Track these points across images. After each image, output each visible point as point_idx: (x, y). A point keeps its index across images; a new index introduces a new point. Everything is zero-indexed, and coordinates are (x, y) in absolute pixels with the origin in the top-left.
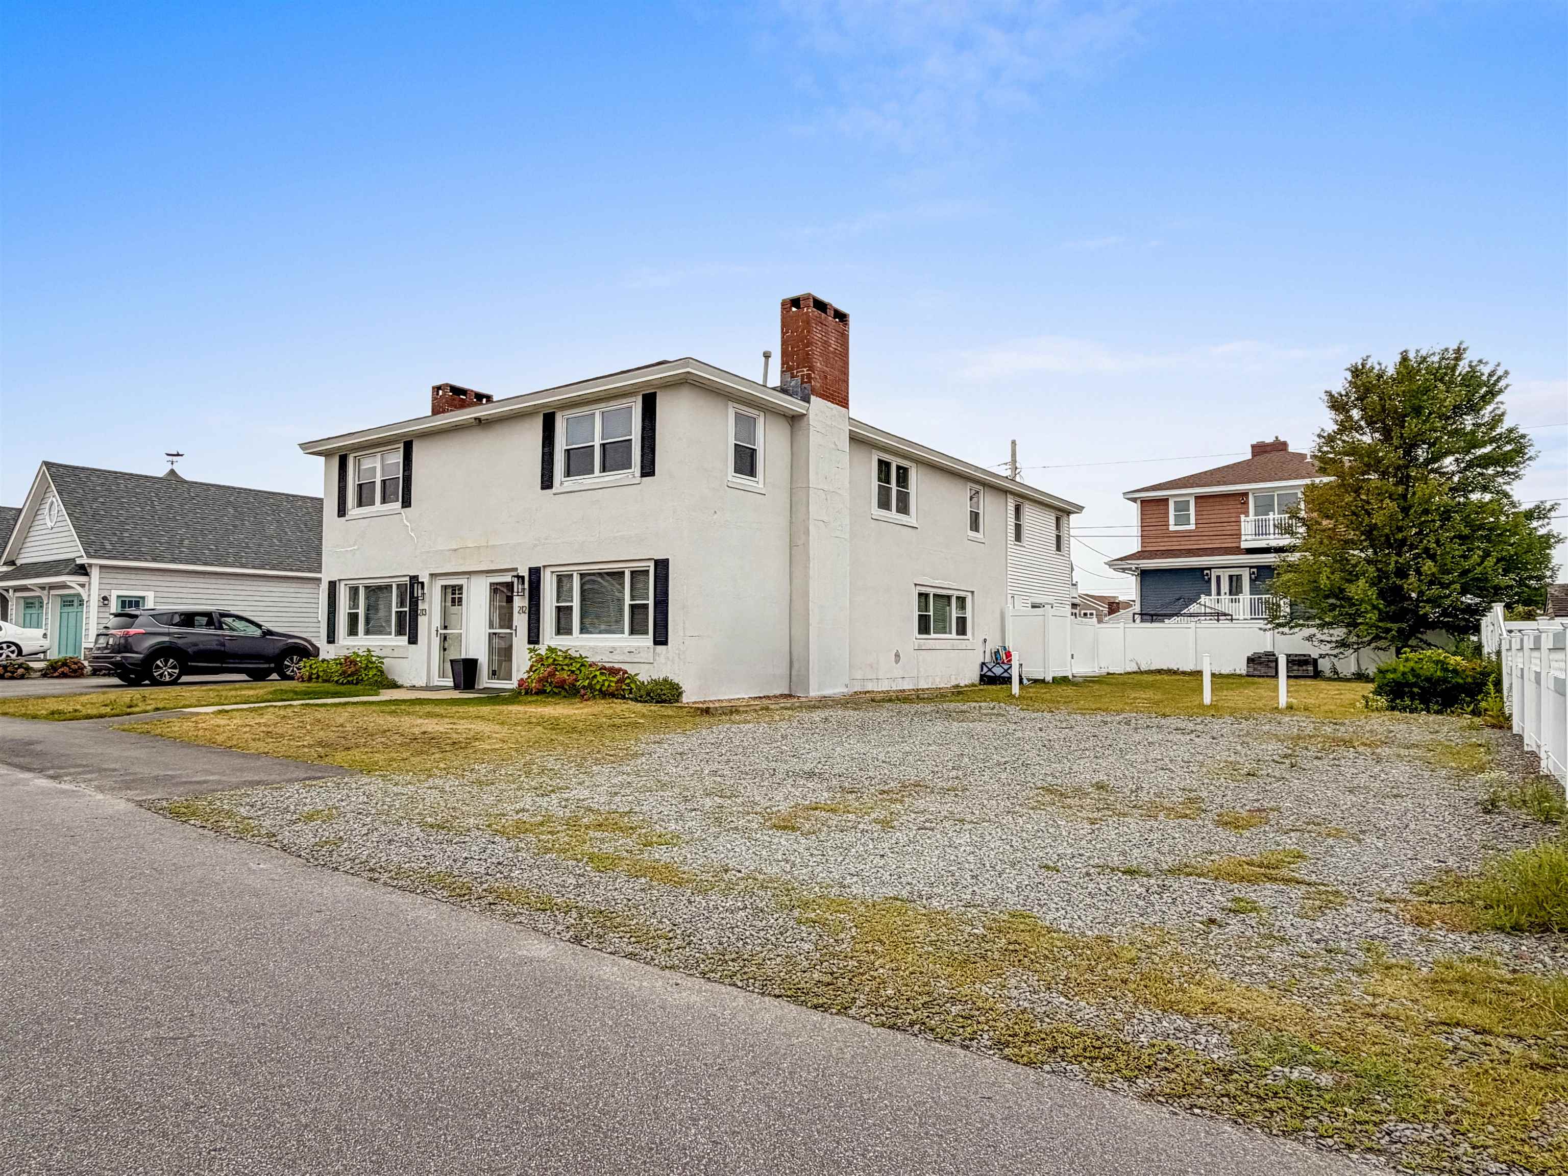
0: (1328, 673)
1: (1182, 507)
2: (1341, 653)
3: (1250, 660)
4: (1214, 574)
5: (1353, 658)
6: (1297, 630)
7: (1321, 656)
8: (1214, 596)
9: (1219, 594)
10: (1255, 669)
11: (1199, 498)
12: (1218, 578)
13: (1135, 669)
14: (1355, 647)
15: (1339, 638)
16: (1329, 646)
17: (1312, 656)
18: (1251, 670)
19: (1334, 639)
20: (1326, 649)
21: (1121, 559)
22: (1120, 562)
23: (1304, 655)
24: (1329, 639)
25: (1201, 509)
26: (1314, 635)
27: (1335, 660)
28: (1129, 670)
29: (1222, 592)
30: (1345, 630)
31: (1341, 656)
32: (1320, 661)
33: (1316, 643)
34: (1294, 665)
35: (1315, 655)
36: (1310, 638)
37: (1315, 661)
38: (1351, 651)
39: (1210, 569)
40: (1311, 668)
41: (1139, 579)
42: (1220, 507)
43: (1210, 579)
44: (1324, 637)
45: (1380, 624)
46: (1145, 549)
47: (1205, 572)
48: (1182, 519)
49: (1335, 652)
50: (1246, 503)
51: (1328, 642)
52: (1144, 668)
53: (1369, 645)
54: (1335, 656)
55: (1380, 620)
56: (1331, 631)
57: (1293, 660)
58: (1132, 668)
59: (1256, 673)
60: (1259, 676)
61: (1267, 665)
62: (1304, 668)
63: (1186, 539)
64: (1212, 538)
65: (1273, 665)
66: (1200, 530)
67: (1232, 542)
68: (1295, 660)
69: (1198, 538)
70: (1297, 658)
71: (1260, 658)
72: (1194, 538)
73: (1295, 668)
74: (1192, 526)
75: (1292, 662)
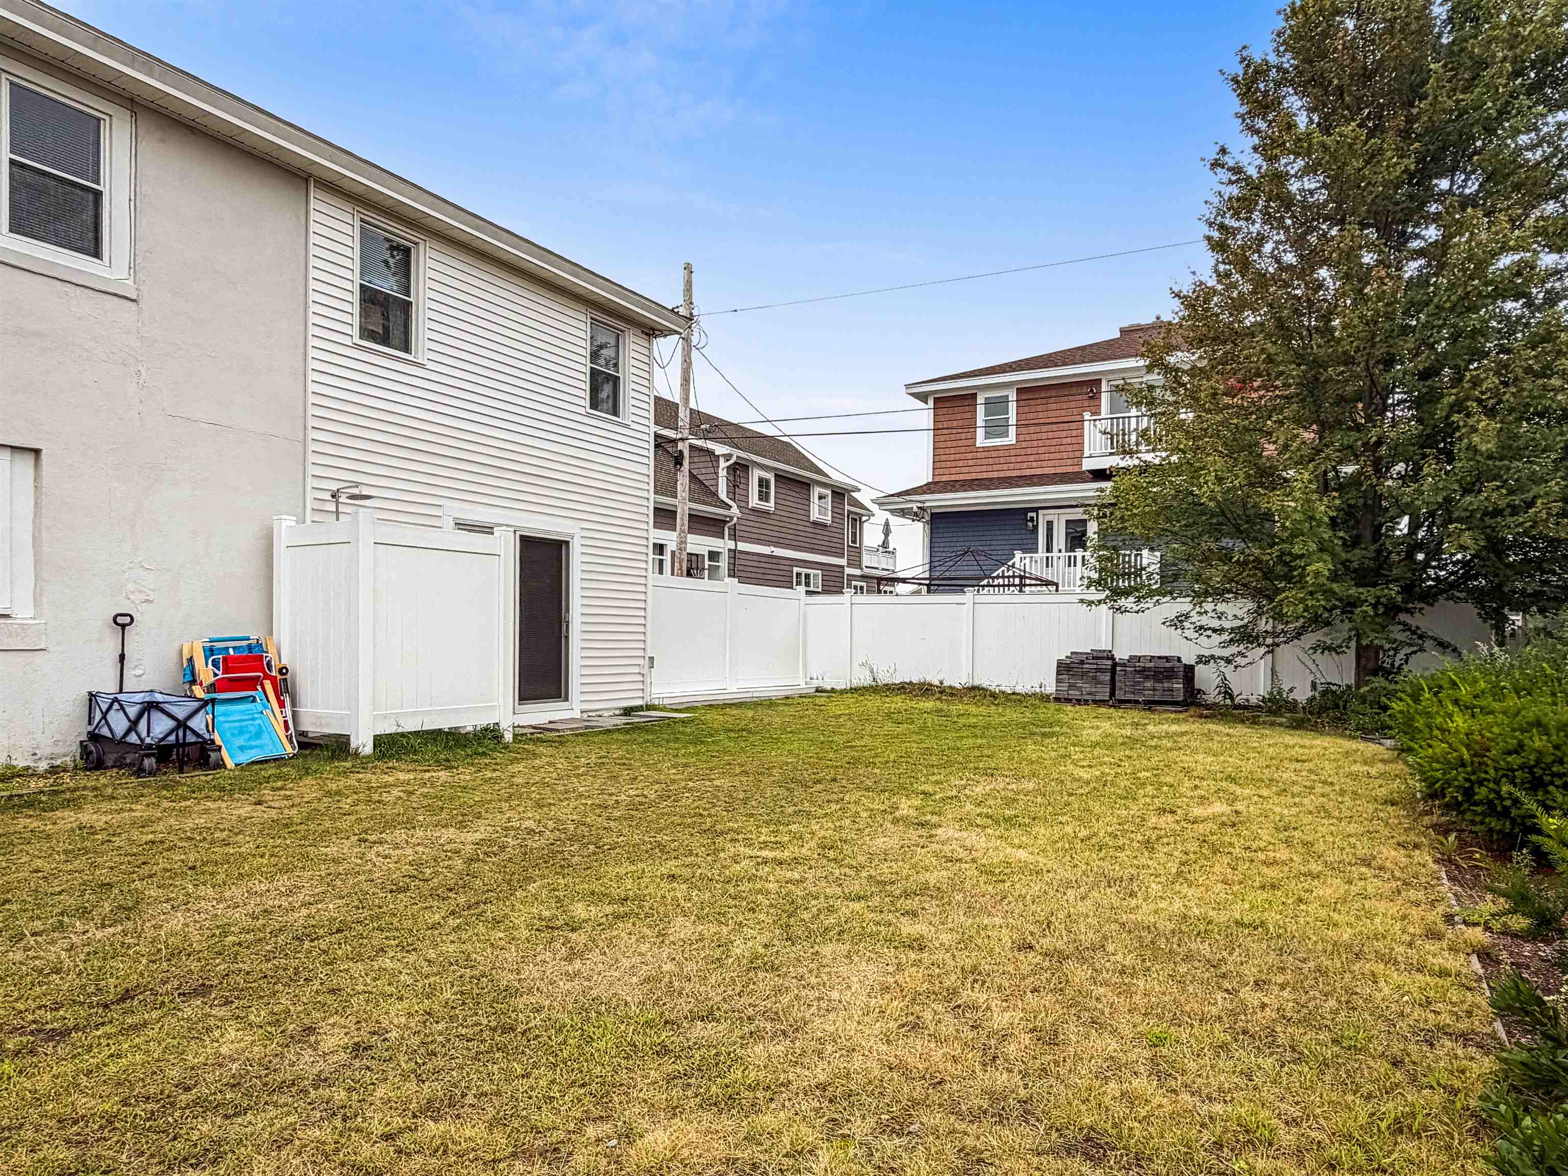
0: (1213, 696)
1: (997, 405)
2: (1240, 654)
3: (1064, 668)
4: (1043, 518)
5: (1263, 667)
6: (1150, 603)
7: (1203, 660)
8: (1041, 554)
9: (1049, 549)
10: (1071, 686)
11: (1026, 392)
12: (1050, 524)
13: (867, 681)
14: (1269, 641)
15: (1239, 623)
16: (1216, 639)
17: (1185, 661)
18: (1065, 687)
19: (1227, 625)
20: (1211, 645)
21: (899, 494)
22: (897, 499)
23: (1167, 659)
24: (1216, 624)
25: (1026, 409)
26: (1187, 616)
27: (1228, 670)
28: (856, 683)
29: (1055, 548)
30: (1251, 605)
31: (1239, 660)
32: (1200, 670)
33: (1190, 633)
34: (1147, 677)
35: (1189, 658)
36: (1178, 622)
37: (1189, 670)
38: (1263, 650)
39: (1036, 510)
40: (1178, 686)
41: (927, 527)
42: (1058, 406)
43: (1036, 527)
44: (1205, 621)
45: (1335, 586)
46: (937, 479)
47: (1030, 514)
48: (996, 429)
49: (1226, 652)
50: (1095, 397)
51: (1215, 631)
52: (884, 678)
53: (1298, 636)
54: (1228, 661)
55: (1334, 577)
56: (1221, 607)
57: (1145, 669)
58: (862, 678)
59: (1074, 693)
60: (1079, 701)
61: (1095, 678)
62: (1166, 685)
63: (1002, 461)
64: (1042, 457)
65: (1107, 677)
66: (1024, 445)
67: (1069, 462)
68: (1149, 669)
69: (1019, 459)
70: (1152, 665)
71: (1082, 662)
72: (1013, 459)
73: (1148, 684)
74: (1011, 438)
75: (1142, 672)
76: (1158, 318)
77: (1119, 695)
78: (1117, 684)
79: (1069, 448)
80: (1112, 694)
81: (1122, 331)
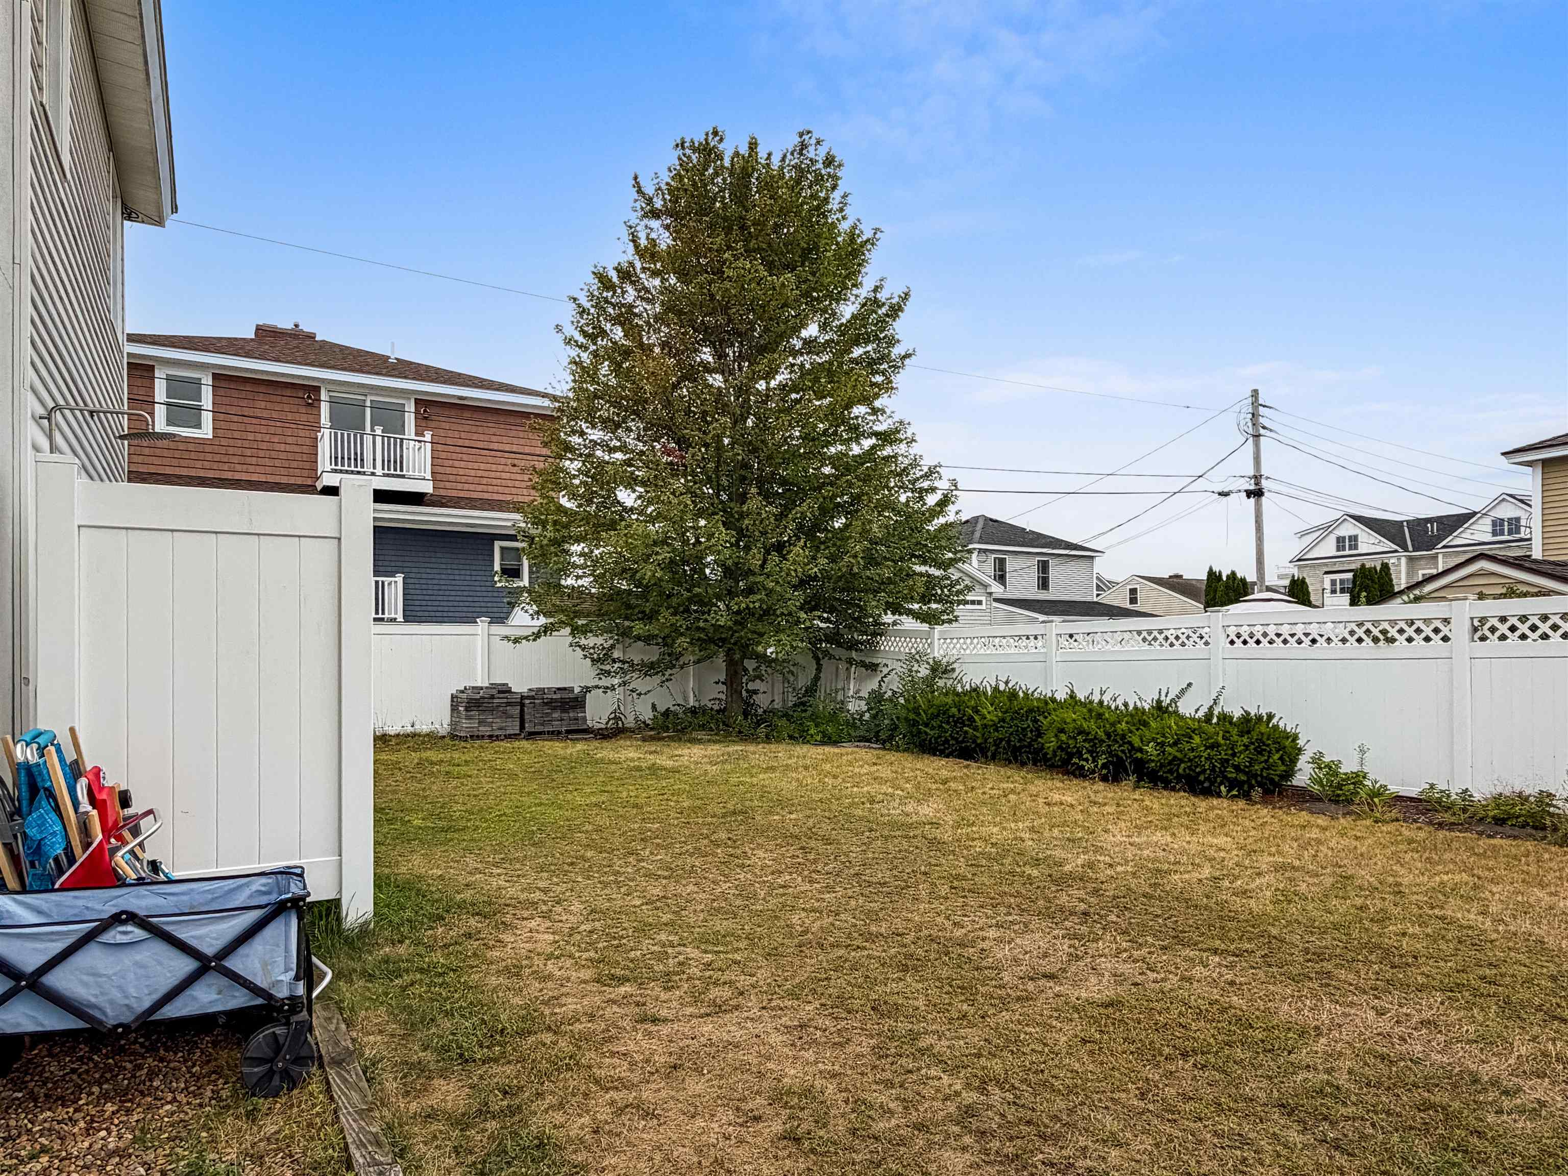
3: (474, 704)
7: (585, 690)
10: (482, 723)
11: (226, 380)
18: (475, 724)
23: (567, 690)
25: (225, 400)
34: (554, 708)
37: (584, 700)
42: (265, 405)
48: (183, 415)
50: (313, 405)
57: (552, 701)
59: (485, 730)
60: (490, 737)
61: (504, 712)
62: (571, 715)
63: (193, 455)
64: (249, 460)
65: (516, 711)
66: (224, 442)
67: (283, 471)
68: (556, 700)
69: (217, 458)
70: (558, 696)
71: (492, 697)
72: (209, 457)
73: (556, 715)
74: (206, 431)
75: (550, 703)
76: (296, 326)
77: (528, 727)
78: (527, 717)
79: (283, 456)
80: (522, 727)
81: (259, 329)
